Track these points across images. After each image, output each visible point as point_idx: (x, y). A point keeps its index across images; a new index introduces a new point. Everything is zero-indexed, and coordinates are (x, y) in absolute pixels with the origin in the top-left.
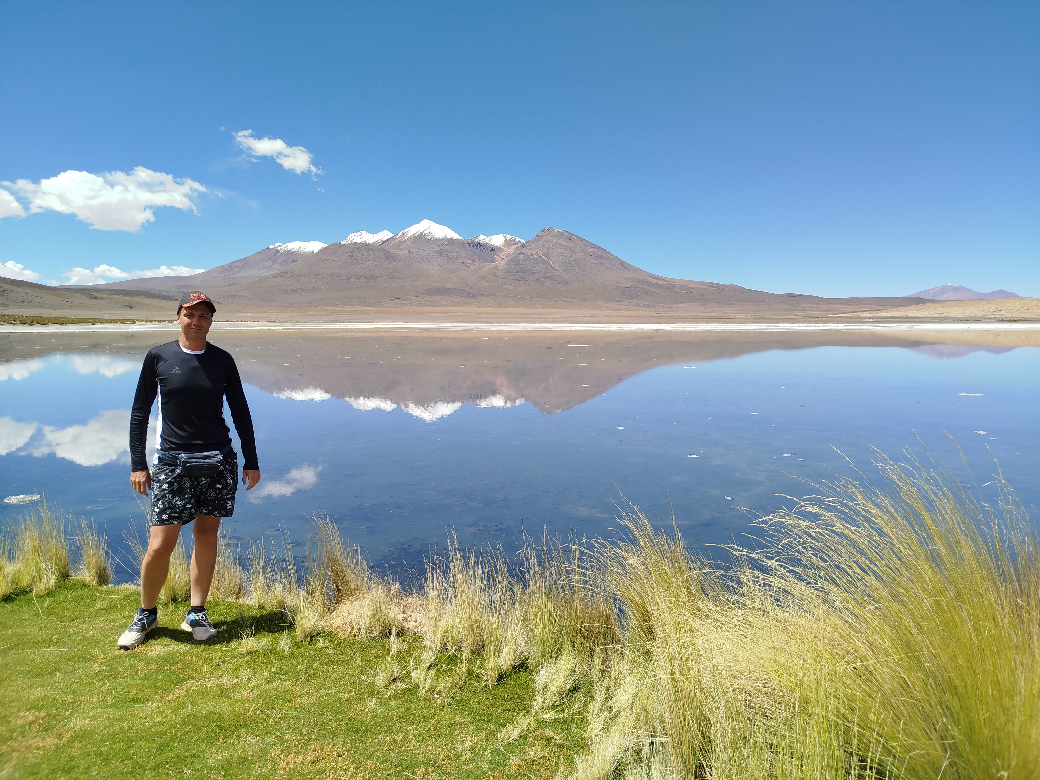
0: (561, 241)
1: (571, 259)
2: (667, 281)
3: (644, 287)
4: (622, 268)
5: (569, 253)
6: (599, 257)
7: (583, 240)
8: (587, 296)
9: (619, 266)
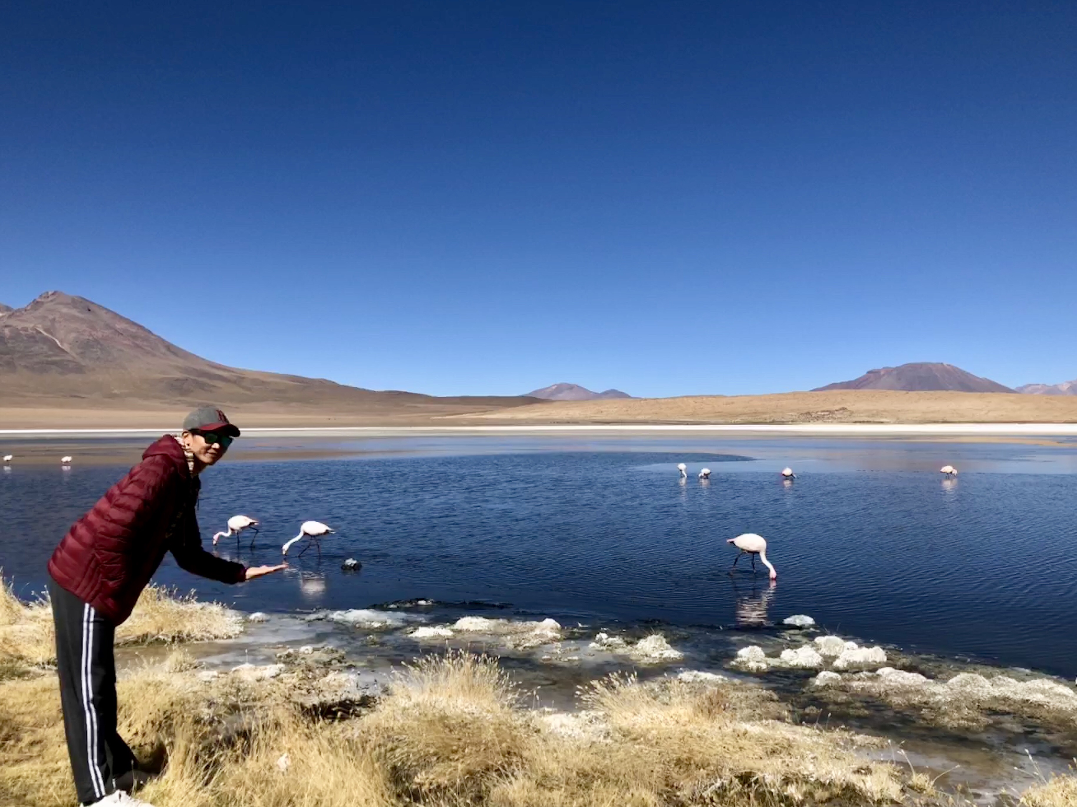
0: (74, 312)
1: (91, 338)
2: (233, 372)
3: (201, 379)
4: (168, 353)
5: (87, 329)
6: (134, 337)
7: (108, 311)
8: (116, 391)
9: (163, 350)
